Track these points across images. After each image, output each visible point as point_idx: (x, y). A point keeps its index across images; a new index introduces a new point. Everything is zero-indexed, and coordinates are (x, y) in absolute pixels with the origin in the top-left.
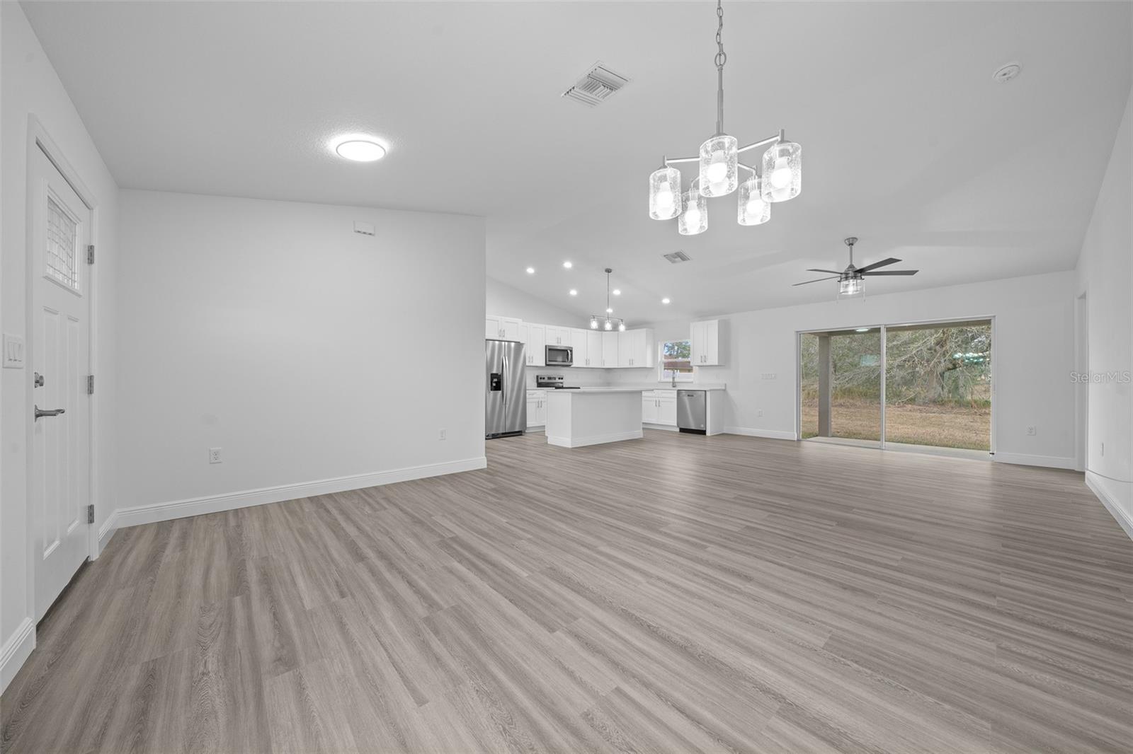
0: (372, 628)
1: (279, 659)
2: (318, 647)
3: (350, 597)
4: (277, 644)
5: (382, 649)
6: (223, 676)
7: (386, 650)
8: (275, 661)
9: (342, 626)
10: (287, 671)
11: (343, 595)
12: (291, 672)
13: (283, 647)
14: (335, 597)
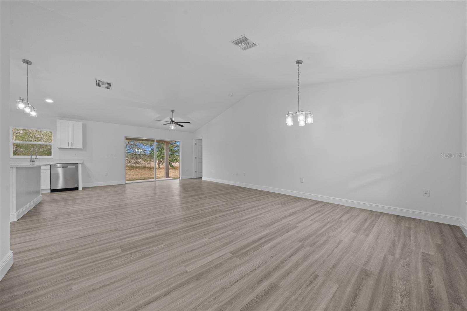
0: (327, 257)
1: (367, 275)
2: (350, 267)
3: (316, 273)
4: (364, 281)
5: (334, 252)
6: (394, 288)
7: (333, 251)
8: (369, 276)
9: (334, 267)
10: (367, 270)
11: (317, 276)
12: (366, 268)
13: (363, 279)
14: (321, 279)
